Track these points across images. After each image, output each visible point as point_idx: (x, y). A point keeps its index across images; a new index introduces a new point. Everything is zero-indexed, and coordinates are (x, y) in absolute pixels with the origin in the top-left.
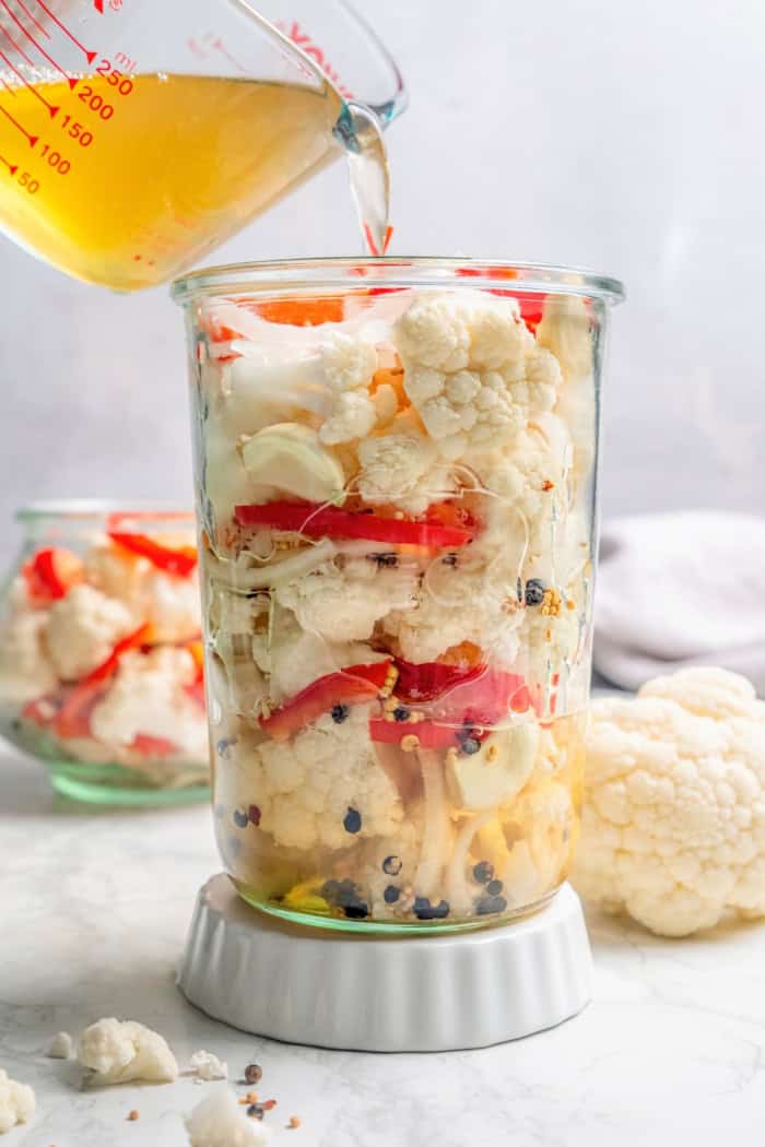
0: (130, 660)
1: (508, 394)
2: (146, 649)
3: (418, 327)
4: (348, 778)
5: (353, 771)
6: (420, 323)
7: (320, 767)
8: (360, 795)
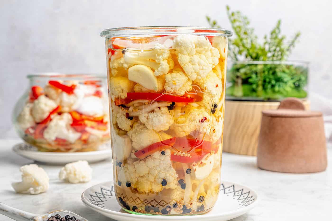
0: (55, 117)
1: (207, 61)
2: (60, 114)
3: (181, 43)
4: (163, 171)
5: (165, 169)
6: (182, 42)
7: (155, 168)
8: (166, 177)
